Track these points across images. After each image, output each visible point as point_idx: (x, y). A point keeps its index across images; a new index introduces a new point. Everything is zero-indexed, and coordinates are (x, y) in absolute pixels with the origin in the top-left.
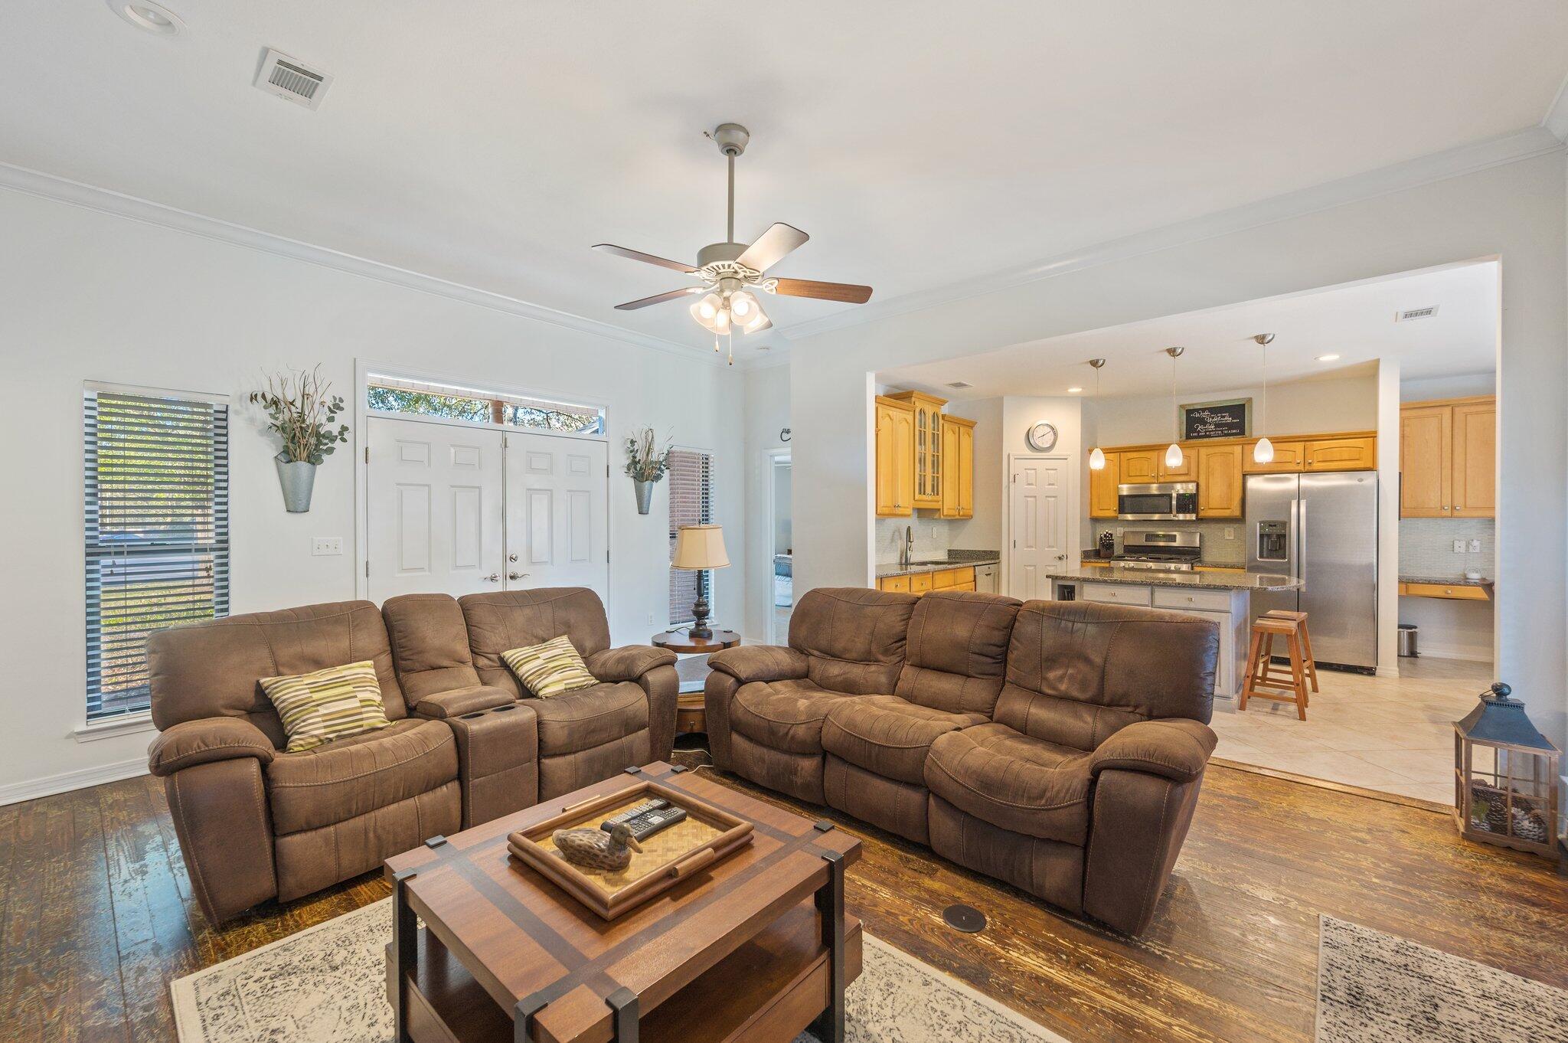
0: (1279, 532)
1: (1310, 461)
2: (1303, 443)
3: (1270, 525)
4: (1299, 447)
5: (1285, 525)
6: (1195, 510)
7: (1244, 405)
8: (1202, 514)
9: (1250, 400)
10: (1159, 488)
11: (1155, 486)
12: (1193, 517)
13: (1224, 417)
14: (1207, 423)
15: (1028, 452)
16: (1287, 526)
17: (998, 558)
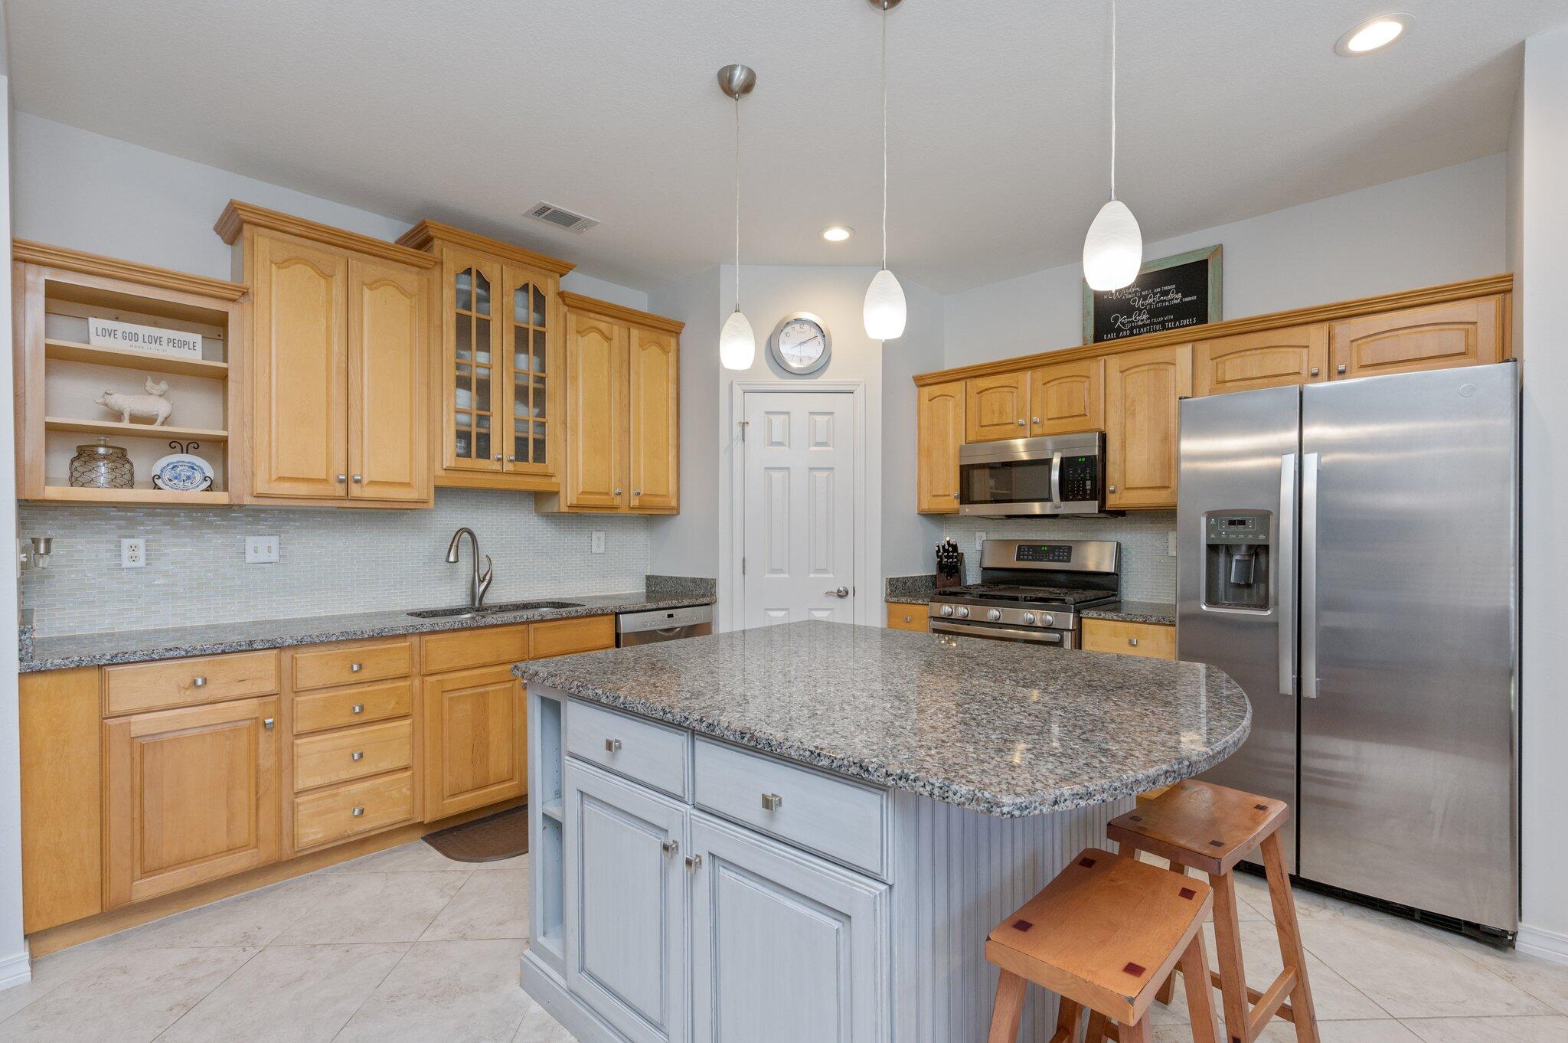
0: (1251, 539)
1: (1342, 368)
2: (1326, 325)
3: (1232, 523)
4: (1316, 335)
5: (1266, 518)
6: (1099, 492)
7: (1206, 261)
8: (1113, 501)
9: (1219, 250)
10: (1029, 447)
11: (1019, 443)
12: (1091, 507)
13: (1166, 293)
14: (1134, 309)
15: (774, 380)
16: (1272, 522)
17: (712, 595)
